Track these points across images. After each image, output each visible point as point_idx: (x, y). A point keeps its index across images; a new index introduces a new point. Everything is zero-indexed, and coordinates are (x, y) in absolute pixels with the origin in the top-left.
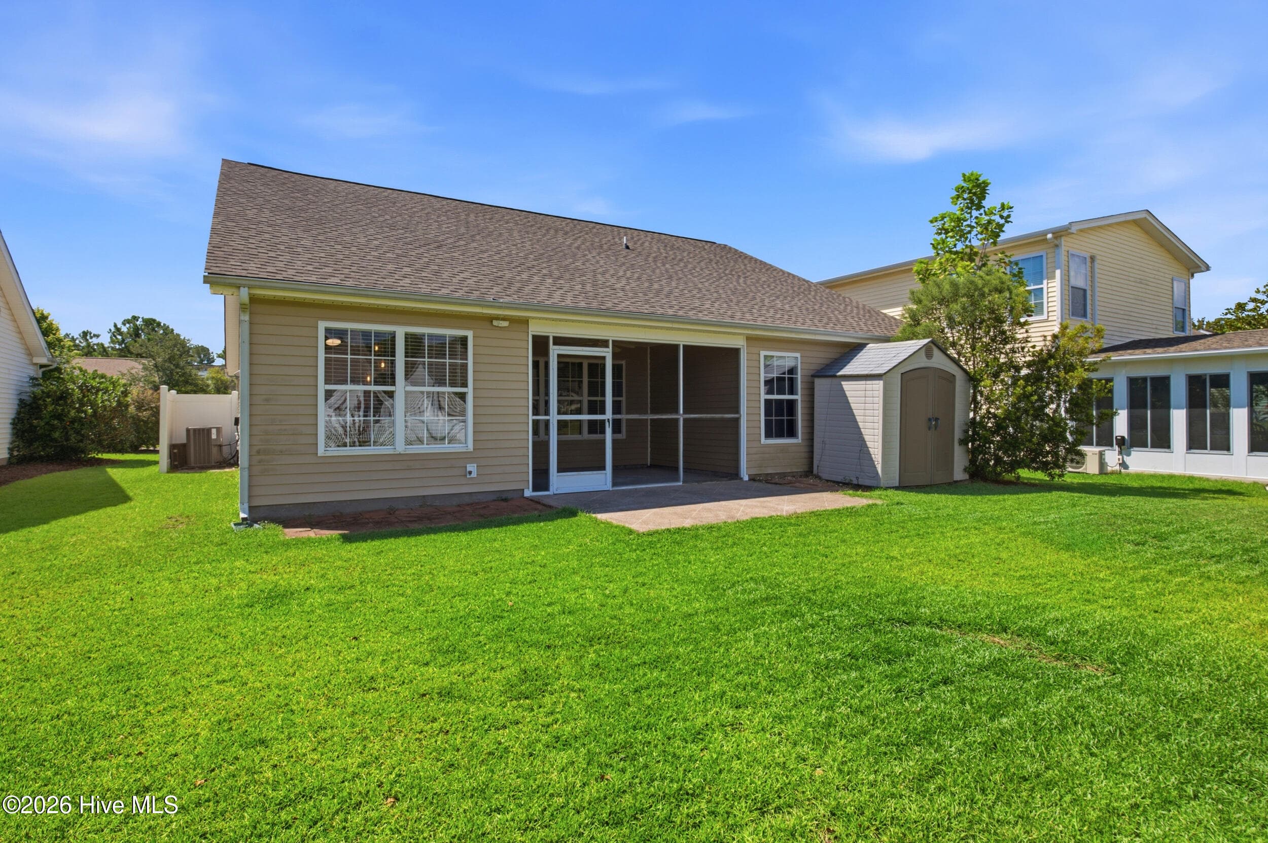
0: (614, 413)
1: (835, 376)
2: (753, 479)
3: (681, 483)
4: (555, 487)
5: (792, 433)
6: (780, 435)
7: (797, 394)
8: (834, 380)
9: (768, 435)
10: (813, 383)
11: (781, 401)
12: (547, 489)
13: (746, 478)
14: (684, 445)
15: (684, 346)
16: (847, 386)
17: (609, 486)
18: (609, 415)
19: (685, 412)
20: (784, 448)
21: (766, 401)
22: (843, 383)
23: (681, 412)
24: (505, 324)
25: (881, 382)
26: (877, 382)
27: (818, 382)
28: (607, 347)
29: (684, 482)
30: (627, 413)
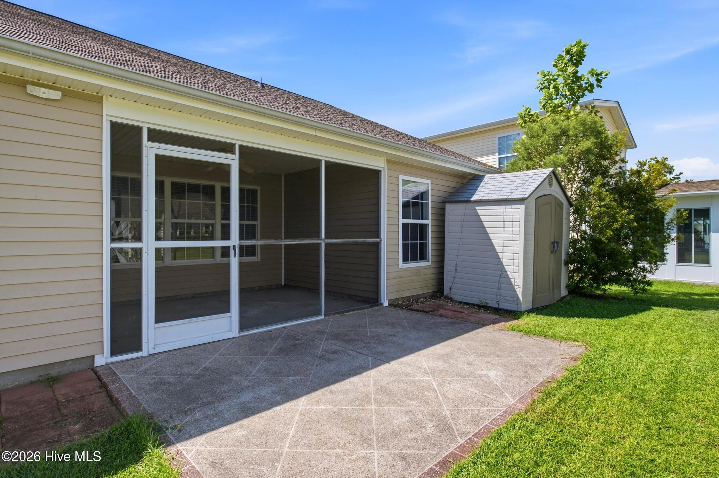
0: (241, 238)
1: (469, 201)
2: (392, 304)
3: (322, 317)
4: (152, 345)
5: (423, 257)
6: (414, 259)
7: (427, 219)
8: (469, 206)
9: (405, 259)
10: (444, 209)
11: (415, 225)
12: (139, 348)
13: (386, 304)
14: (326, 274)
15: (326, 162)
16: (481, 210)
17: (235, 332)
18: (235, 240)
19: (326, 237)
20: (417, 272)
21: (405, 225)
22: (477, 208)
23: (323, 236)
24: (57, 95)
25: (523, 207)
26: (518, 206)
27: (449, 207)
28: (233, 152)
29: (325, 315)
30: (262, 238)
